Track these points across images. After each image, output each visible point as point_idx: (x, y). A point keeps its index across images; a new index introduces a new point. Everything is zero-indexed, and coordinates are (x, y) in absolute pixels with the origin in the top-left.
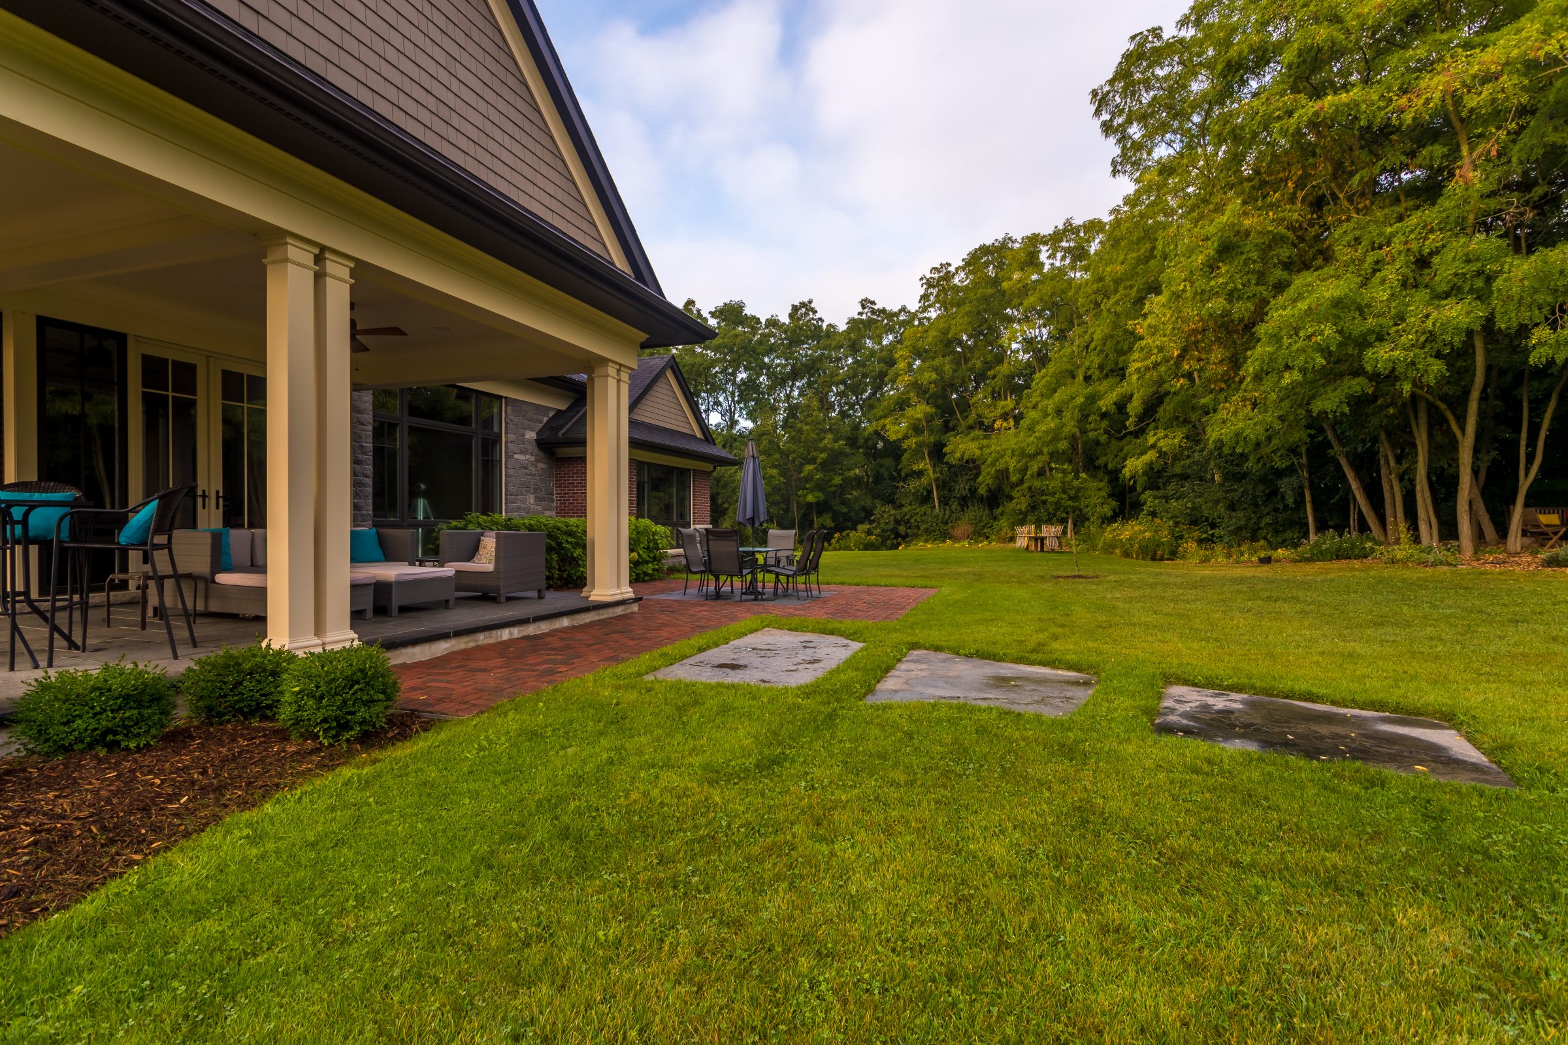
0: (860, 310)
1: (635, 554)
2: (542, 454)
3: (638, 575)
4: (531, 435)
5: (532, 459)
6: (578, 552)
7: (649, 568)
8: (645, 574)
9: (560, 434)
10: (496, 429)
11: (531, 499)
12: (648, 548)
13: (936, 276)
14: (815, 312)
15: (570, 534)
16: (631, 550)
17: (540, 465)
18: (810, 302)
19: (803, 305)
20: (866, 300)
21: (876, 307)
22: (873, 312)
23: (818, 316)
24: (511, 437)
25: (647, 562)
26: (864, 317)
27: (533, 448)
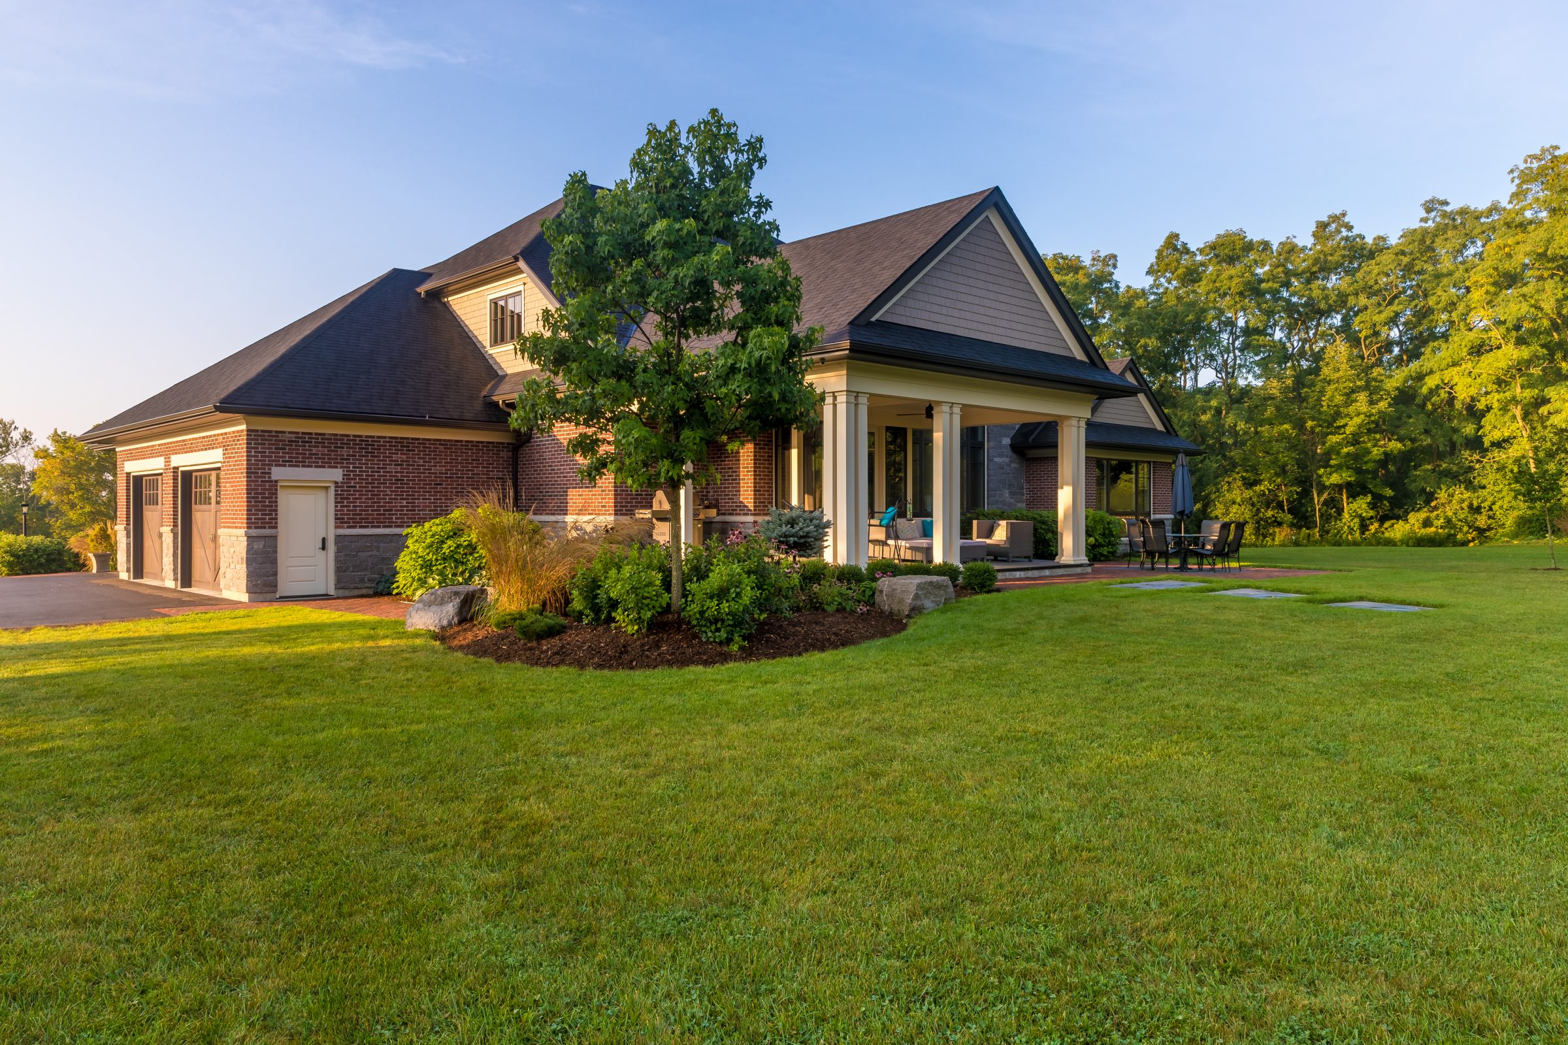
0: (1424, 215)
1: (1092, 540)
2: (1015, 456)
3: (1095, 555)
4: (1007, 441)
5: (1007, 460)
6: (1049, 536)
7: (1105, 551)
8: (1102, 555)
9: (1030, 440)
10: (980, 439)
11: (1006, 493)
12: (1104, 535)
13: (1535, 165)
14: (1350, 228)
15: (1044, 522)
16: (1088, 534)
17: (1013, 465)
18: (1344, 215)
19: (1335, 218)
20: (1432, 201)
21: (1448, 209)
22: (1445, 215)
23: (1355, 231)
24: (992, 444)
25: (1103, 546)
26: (1430, 224)
27: (1008, 451)
